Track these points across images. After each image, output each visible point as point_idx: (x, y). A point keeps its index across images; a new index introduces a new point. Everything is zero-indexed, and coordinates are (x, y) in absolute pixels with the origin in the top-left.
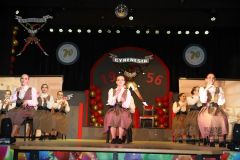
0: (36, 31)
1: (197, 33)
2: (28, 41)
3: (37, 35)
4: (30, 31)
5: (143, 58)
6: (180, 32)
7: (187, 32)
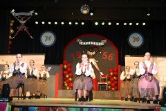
0: (25, 22)
1: (137, 24)
2: (20, 29)
3: (25, 24)
4: (21, 22)
5: (100, 42)
6: (125, 24)
7: (131, 24)
